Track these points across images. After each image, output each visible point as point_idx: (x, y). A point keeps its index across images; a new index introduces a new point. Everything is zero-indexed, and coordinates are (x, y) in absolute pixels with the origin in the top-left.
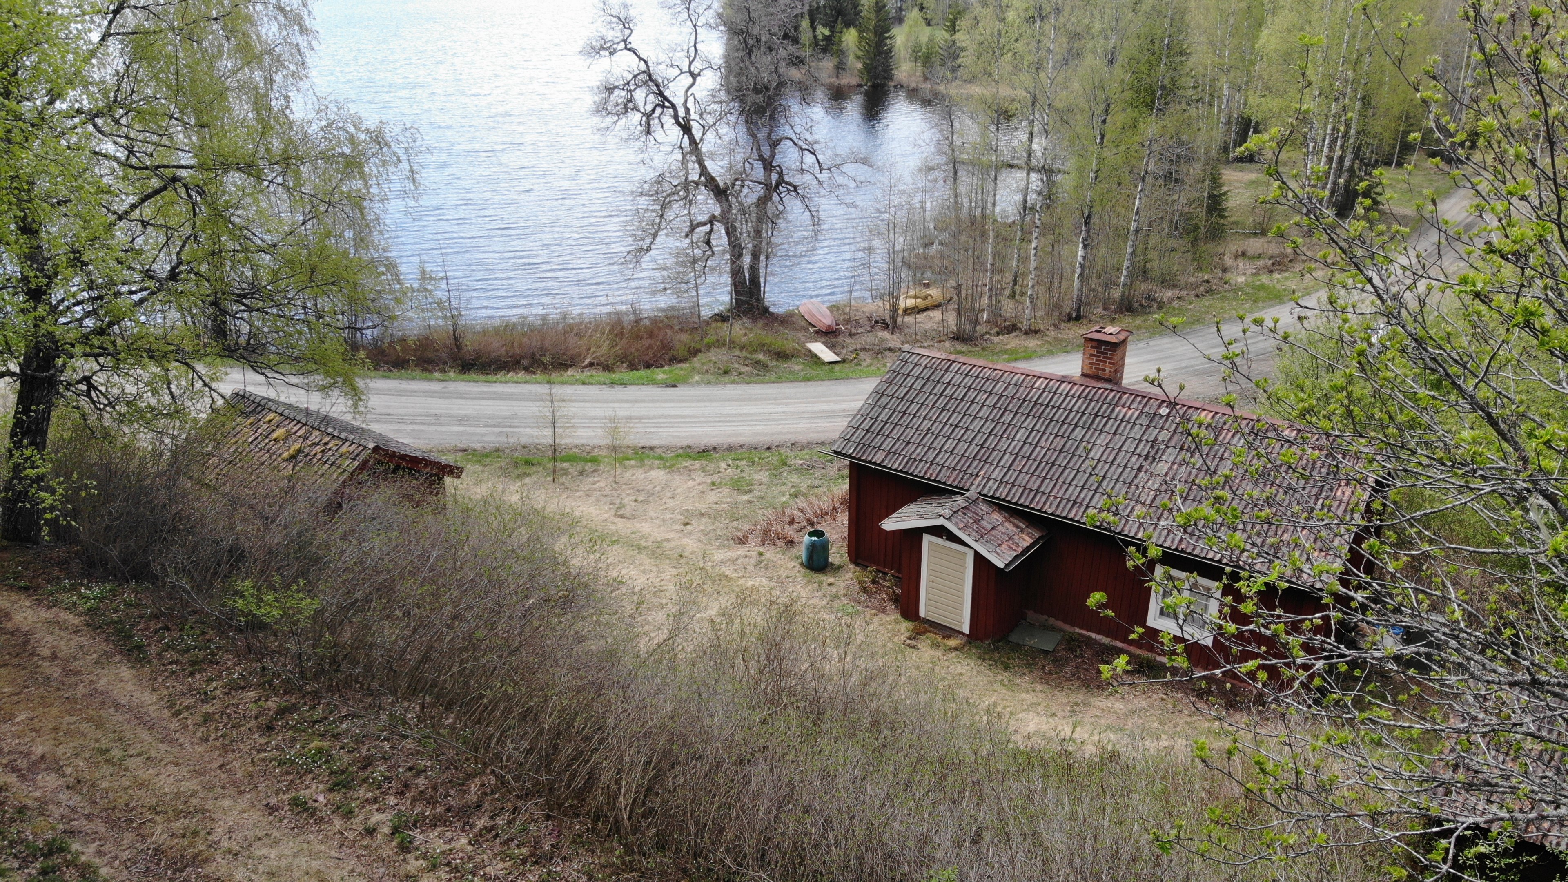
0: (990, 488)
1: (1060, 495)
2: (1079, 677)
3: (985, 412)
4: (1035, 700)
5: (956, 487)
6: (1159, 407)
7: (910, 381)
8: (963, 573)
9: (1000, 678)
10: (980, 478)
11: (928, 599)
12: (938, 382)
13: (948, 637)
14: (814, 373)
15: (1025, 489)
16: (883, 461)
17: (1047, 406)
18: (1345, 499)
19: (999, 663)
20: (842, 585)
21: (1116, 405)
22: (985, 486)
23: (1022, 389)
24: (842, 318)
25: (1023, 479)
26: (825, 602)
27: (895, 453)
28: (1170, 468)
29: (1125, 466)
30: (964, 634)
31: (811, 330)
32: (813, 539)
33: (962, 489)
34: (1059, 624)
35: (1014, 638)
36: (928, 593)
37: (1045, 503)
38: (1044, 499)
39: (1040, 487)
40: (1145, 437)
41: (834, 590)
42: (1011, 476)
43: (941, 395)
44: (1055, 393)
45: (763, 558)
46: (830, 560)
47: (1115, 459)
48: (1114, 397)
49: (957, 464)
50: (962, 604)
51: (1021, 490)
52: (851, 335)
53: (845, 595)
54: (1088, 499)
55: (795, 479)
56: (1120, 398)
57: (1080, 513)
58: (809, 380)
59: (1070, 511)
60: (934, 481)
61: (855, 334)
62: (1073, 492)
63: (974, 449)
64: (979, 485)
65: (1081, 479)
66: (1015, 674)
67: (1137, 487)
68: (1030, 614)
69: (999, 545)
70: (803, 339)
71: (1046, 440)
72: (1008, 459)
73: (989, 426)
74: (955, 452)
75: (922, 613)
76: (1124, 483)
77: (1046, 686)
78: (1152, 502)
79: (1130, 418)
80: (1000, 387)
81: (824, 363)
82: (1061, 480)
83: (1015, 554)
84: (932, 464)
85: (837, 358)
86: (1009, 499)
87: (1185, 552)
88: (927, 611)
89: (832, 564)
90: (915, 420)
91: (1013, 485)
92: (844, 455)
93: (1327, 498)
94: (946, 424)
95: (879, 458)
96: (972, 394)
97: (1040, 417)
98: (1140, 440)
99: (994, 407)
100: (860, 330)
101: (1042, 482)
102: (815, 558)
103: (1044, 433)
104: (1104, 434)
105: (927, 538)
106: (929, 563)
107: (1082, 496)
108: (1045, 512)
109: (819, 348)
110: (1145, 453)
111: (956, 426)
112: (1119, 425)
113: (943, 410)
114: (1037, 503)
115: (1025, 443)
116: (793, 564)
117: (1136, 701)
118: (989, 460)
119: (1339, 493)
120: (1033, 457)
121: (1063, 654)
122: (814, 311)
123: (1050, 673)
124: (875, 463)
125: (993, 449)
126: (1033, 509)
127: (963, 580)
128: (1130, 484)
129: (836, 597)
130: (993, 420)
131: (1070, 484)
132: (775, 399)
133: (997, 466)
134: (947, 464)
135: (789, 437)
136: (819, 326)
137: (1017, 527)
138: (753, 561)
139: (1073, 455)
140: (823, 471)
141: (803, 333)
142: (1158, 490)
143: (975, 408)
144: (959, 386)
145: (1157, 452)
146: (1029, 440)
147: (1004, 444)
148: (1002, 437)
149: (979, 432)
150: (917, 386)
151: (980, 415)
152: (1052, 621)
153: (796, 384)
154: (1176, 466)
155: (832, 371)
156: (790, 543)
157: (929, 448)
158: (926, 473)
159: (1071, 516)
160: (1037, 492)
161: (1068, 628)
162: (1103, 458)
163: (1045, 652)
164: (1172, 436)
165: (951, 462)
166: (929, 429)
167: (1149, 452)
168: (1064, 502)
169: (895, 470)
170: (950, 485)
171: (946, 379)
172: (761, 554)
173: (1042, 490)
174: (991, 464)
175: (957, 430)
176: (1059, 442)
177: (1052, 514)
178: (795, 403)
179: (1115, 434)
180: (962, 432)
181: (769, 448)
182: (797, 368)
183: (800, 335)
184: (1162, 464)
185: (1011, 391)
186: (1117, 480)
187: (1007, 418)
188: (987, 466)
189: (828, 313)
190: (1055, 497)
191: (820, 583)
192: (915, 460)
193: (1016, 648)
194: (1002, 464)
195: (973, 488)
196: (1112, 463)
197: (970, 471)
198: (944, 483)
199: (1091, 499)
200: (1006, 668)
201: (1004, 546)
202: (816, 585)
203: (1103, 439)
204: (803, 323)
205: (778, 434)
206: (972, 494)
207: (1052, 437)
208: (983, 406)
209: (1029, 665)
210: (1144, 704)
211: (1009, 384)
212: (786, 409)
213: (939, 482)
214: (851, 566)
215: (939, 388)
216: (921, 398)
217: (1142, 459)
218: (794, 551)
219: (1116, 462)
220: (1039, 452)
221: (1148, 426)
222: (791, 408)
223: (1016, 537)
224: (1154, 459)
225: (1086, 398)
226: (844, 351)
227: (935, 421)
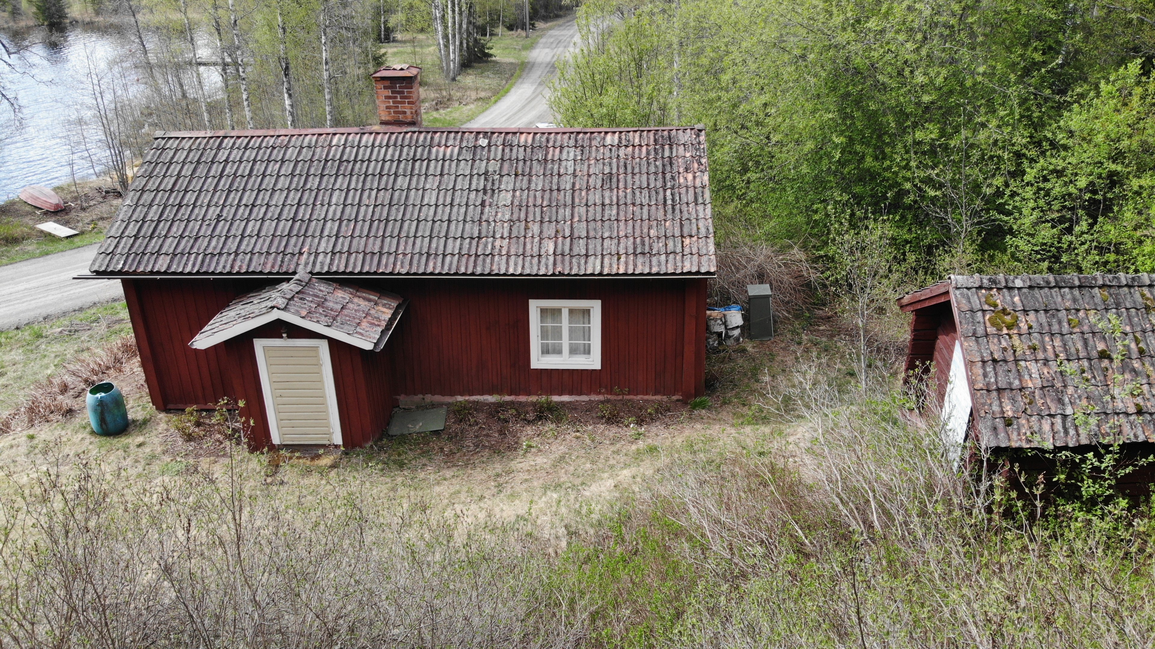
0: (322, 264)
1: (409, 250)
2: (484, 447)
3: (283, 183)
4: (452, 489)
5: (278, 273)
6: (476, 139)
7: (175, 169)
8: (319, 373)
9: (400, 479)
10: (305, 256)
11: (279, 420)
12: (213, 162)
13: (318, 456)
14: (51, 248)
15: (365, 254)
16: (169, 267)
17: (355, 161)
18: (690, 183)
19: (391, 464)
20: (156, 440)
21: (431, 146)
22: (314, 263)
23: (318, 150)
24: (69, 197)
25: (359, 244)
26: (140, 469)
27: (182, 254)
28: (514, 196)
29: (467, 205)
30: (337, 446)
31: (38, 212)
32: (99, 395)
33: (286, 273)
34: (438, 398)
35: (395, 430)
36: (277, 412)
37: (395, 264)
38: (392, 259)
39: (382, 247)
40: (475, 172)
41: (147, 450)
42: (343, 245)
43: (221, 176)
44: (359, 147)
45: (35, 441)
46: (130, 417)
47: (452, 200)
48: (425, 138)
49: (270, 247)
50: (326, 411)
51: (361, 256)
52: (83, 209)
53: (164, 452)
54: (441, 248)
55: (57, 348)
56: (432, 138)
57: (439, 264)
58: (47, 254)
59: (426, 264)
60: (247, 273)
61: (88, 208)
62: (422, 245)
63: (284, 226)
64: (307, 264)
65: (425, 229)
66: (414, 470)
67: (487, 221)
68: (403, 400)
69: (359, 324)
70: (31, 223)
71: (369, 197)
72: (331, 227)
73: (293, 197)
74: (263, 233)
75: (276, 440)
76: (473, 221)
77: (455, 469)
78: (510, 233)
79: (451, 156)
80: (292, 154)
81: (60, 239)
82: (403, 234)
83: (380, 329)
84: (237, 254)
85: (73, 232)
86: (349, 269)
87: (563, 275)
88: (282, 435)
89: (134, 421)
90: (196, 211)
91: (350, 253)
92: (112, 273)
93: (672, 188)
94: (238, 206)
95: (162, 265)
96: (259, 168)
97: (351, 175)
98: (472, 176)
99: (292, 174)
100: (92, 203)
101: (383, 242)
102: (108, 418)
103: (363, 190)
104: (430, 178)
105: (259, 344)
106: (270, 373)
107: (434, 245)
108: (399, 274)
109: (51, 227)
110: (481, 186)
111: (253, 205)
112: (443, 166)
113: (230, 191)
114: (386, 266)
115: (345, 206)
116: (80, 436)
117: (553, 448)
118: (310, 233)
119: (682, 180)
120: (360, 217)
121: (455, 428)
122: (37, 194)
123: (452, 453)
124: (158, 273)
125: (310, 220)
126: (383, 273)
127: (321, 381)
128: (480, 221)
129: (152, 458)
130: (297, 190)
131: (415, 237)
132: (12, 279)
133: (321, 237)
134: (257, 250)
135: (39, 311)
136: (46, 208)
137: (369, 300)
138: (23, 450)
139: (406, 206)
140: (90, 332)
141: (29, 217)
142: (511, 220)
143: (269, 182)
144: (241, 162)
145: (493, 184)
146: (349, 201)
147: (320, 212)
148: (314, 205)
149: (284, 205)
150: (187, 170)
151: (279, 186)
152: (429, 398)
153: (33, 261)
154: (518, 193)
155: (72, 242)
156: (70, 412)
157: (227, 237)
158: (232, 267)
159: (430, 270)
160: (381, 254)
161: (448, 399)
162: (441, 201)
163: (436, 433)
164: (502, 164)
165: (262, 245)
166: (219, 216)
167: (485, 186)
168: (416, 257)
169: (190, 273)
170: (270, 273)
171: (222, 156)
172: (32, 437)
173: (386, 250)
174: (313, 237)
175: (256, 210)
176: (384, 197)
177: (408, 274)
178: (36, 278)
179: (441, 175)
180: (263, 209)
181: (17, 328)
182: (30, 248)
183: (27, 220)
184: (503, 194)
185: (306, 154)
186: (465, 221)
187: (313, 183)
188: (309, 240)
189: (53, 193)
190: (405, 255)
191: (126, 449)
192: (213, 255)
193: (403, 439)
194: (326, 233)
195: (300, 269)
196: (451, 204)
197: (289, 250)
198: (261, 273)
199: (445, 246)
200: (401, 465)
201: (364, 324)
202: (120, 453)
203: (432, 183)
204: (28, 208)
205: (23, 312)
206: (302, 274)
207: (374, 193)
208: (278, 176)
209: (424, 453)
210: (563, 449)
211: (302, 148)
212: (28, 286)
213: (253, 273)
214: (162, 415)
215: (216, 169)
216: (196, 185)
217: (481, 193)
218: (77, 421)
219: (456, 203)
220: (366, 212)
221: (474, 160)
222: (33, 284)
223: (372, 312)
224: (493, 191)
225: (395, 145)
226: (80, 224)
227: (224, 206)
